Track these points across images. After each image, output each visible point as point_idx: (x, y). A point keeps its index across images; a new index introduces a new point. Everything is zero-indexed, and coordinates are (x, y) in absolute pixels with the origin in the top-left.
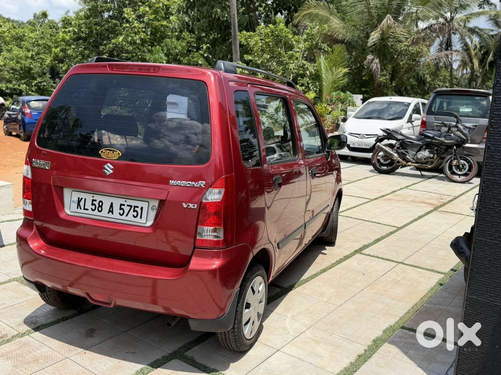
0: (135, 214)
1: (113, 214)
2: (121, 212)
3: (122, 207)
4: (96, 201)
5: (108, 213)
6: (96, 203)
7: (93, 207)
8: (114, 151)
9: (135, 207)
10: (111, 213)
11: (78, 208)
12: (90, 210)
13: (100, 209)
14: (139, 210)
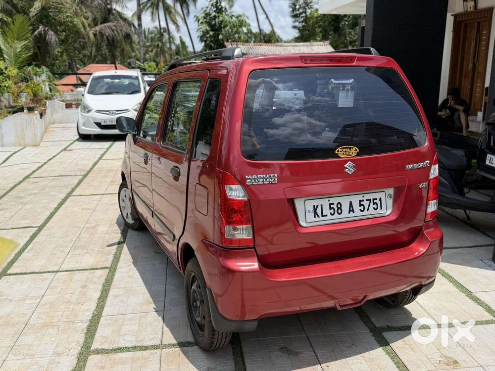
0: (375, 206)
1: (354, 212)
2: (362, 208)
3: (362, 203)
4: (333, 204)
5: (349, 213)
6: (335, 206)
7: (332, 211)
8: (350, 148)
9: (374, 199)
10: (351, 212)
11: (315, 217)
12: (329, 215)
13: (339, 211)
14: (378, 201)
